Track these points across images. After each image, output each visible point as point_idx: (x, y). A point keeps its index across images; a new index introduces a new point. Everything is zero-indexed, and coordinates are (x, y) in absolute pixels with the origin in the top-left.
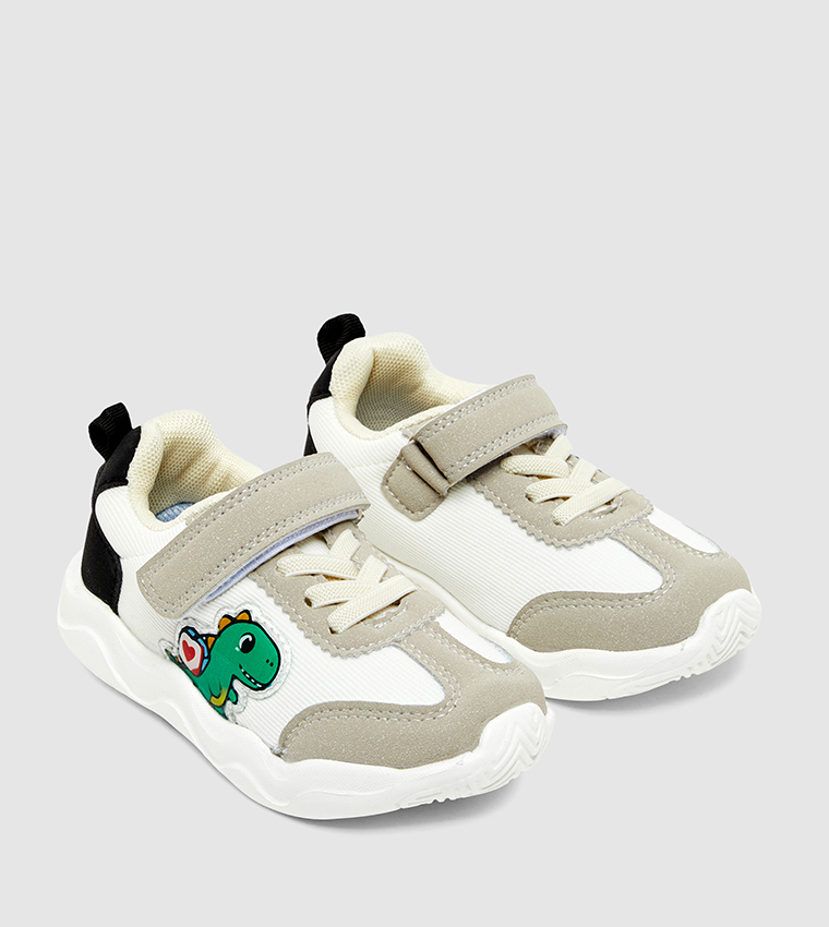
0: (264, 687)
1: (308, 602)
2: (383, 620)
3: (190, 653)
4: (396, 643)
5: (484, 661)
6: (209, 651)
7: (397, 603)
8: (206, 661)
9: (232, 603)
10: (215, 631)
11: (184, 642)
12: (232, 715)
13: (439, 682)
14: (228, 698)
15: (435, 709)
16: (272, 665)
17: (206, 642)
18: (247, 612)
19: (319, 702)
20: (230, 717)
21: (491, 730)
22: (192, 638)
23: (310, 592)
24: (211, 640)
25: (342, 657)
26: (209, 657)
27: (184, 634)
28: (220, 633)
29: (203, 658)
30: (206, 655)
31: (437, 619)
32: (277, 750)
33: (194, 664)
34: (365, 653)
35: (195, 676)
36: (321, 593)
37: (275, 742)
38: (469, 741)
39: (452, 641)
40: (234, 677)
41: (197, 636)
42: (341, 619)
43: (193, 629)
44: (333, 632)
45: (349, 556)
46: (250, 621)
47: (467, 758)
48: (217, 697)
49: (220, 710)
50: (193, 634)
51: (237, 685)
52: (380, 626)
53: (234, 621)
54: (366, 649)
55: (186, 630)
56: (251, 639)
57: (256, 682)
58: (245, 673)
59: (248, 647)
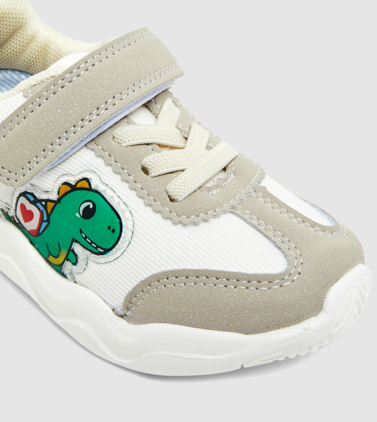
0: (106, 251)
1: (145, 170)
2: (216, 187)
3: (29, 216)
4: (233, 210)
5: (313, 225)
6: (49, 216)
7: (225, 169)
8: (44, 224)
10: (54, 197)
11: (23, 206)
12: (71, 273)
13: (279, 248)
14: (67, 259)
15: (281, 277)
16: (113, 231)
17: (45, 207)
18: (86, 179)
19: (164, 269)
20: (68, 276)
21: (334, 294)
22: (31, 202)
23: (148, 161)
24: (50, 205)
25: (185, 225)
26: (48, 221)
27: (22, 198)
28: (59, 200)
29: (41, 221)
30: (45, 218)
31: (262, 184)
32: (120, 312)
34: (205, 221)
35: (33, 237)
36: (158, 162)
37: (119, 302)
38: (315, 306)
40: (74, 240)
41: (36, 201)
42: (180, 187)
43: (32, 194)
44: (172, 200)
45: (175, 124)
46: (90, 189)
47: (312, 324)
48: (56, 257)
49: (59, 269)
50: (32, 199)
51: (77, 248)
52: (215, 192)
53: (74, 188)
54: (206, 217)
55: (24, 194)
56: (91, 207)
57: (98, 247)
58: (85, 238)
59: (88, 213)
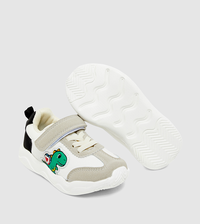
0: (63, 165)
1: (73, 147)
2: (90, 150)
3: (47, 159)
4: (93, 154)
5: (113, 157)
6: (51, 158)
7: (93, 146)
8: (51, 161)
9: (56, 147)
11: (46, 157)
12: (57, 173)
13: (102, 162)
14: (56, 169)
15: (102, 168)
16: (65, 160)
17: (50, 157)
19: (76, 168)
20: (56, 174)
21: (114, 172)
23: (73, 144)
25: (81, 158)
26: (51, 160)
27: (46, 155)
29: (50, 160)
31: (102, 149)
32: (67, 180)
33: (48, 162)
34: (86, 157)
35: (48, 165)
36: (76, 144)
37: (66, 178)
38: (110, 175)
39: (106, 153)
40: (57, 164)
41: (48, 156)
42: (80, 150)
43: (48, 154)
44: (78, 152)
45: (83, 136)
46: (60, 151)
47: (109, 179)
48: (53, 169)
49: (54, 172)
50: (48, 155)
51: (58, 166)
52: (89, 151)
53: (56, 151)
54: (86, 156)
55: (46, 154)
56: (60, 155)
57: (62, 165)
58: (59, 163)
59: (60, 157)
